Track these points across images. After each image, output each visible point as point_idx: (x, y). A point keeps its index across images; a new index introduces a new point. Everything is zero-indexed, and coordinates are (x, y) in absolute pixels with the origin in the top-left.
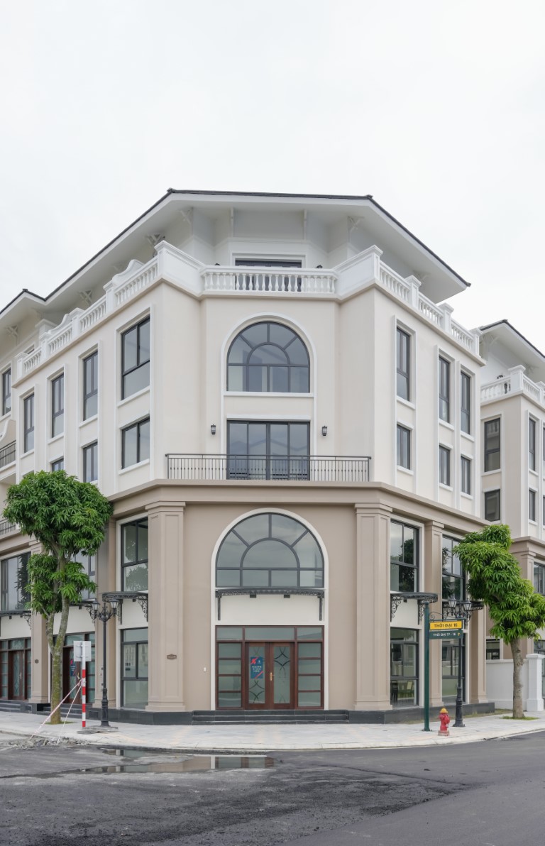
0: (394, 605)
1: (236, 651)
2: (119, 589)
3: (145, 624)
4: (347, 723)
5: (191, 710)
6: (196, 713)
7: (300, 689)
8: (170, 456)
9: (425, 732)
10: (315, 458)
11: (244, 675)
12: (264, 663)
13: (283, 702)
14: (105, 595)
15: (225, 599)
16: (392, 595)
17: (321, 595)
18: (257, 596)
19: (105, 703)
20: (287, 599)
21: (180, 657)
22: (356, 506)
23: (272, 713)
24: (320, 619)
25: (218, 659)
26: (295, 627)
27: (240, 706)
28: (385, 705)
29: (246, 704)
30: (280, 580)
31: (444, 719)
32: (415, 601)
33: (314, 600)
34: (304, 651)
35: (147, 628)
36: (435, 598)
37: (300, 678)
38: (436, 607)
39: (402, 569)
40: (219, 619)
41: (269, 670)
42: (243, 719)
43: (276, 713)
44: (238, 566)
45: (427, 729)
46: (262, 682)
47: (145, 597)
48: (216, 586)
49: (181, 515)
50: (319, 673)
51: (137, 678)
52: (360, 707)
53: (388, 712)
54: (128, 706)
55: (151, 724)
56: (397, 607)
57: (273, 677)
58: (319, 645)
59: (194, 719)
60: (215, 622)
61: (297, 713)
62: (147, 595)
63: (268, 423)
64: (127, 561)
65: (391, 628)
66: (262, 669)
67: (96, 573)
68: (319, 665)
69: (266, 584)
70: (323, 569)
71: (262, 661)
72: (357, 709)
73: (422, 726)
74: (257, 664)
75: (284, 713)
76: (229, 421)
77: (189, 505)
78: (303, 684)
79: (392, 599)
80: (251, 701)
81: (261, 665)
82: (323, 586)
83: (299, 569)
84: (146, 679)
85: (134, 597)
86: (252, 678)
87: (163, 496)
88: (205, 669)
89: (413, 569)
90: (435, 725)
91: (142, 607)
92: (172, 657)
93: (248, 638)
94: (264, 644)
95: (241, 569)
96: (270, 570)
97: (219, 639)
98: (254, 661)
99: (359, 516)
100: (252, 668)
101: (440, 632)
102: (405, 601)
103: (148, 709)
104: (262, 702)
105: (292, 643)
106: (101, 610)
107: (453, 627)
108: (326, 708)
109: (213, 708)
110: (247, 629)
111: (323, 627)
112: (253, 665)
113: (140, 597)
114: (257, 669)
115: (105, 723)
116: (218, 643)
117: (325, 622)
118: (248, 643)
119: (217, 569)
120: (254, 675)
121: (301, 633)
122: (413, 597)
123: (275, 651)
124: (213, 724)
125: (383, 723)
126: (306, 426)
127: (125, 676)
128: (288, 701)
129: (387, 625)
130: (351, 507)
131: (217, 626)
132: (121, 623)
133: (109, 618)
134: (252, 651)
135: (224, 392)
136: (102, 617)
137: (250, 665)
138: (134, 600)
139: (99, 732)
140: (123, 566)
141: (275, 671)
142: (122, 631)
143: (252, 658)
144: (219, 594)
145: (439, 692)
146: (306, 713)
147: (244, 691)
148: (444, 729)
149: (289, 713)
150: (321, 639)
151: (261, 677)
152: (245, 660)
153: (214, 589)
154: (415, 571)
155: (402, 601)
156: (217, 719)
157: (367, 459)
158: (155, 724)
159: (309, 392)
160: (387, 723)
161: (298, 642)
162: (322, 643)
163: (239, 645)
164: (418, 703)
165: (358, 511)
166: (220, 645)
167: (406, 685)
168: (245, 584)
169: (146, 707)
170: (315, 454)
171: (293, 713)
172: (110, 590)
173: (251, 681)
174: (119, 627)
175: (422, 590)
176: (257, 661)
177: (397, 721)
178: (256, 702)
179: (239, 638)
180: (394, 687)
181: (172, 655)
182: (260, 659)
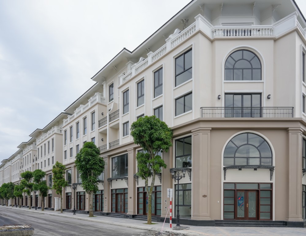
2: (174, 167)
4: (286, 227)
6: (216, 221)
7: (260, 211)
8: (203, 108)
10: (265, 108)
11: (235, 205)
12: (244, 199)
13: (252, 217)
15: (228, 171)
17: (271, 169)
18: (242, 169)
19: (178, 216)
20: (255, 171)
21: (209, 196)
22: (289, 129)
23: (249, 222)
24: (271, 180)
25: (224, 197)
26: (259, 183)
27: (234, 218)
29: (236, 217)
33: (268, 171)
35: (191, 183)
37: (261, 206)
40: (225, 180)
41: (246, 203)
43: (250, 222)
44: (233, 156)
46: (243, 208)
47: (189, 170)
49: (209, 133)
50: (270, 204)
51: (184, 205)
52: (291, 220)
57: (248, 206)
59: (216, 224)
60: (223, 181)
61: (260, 222)
63: (242, 94)
66: (243, 202)
68: (270, 201)
70: (272, 158)
71: (243, 199)
74: (241, 200)
76: (226, 94)
77: (213, 129)
78: (262, 209)
80: (238, 216)
81: (243, 200)
83: (261, 158)
86: (238, 206)
87: (202, 125)
88: (218, 202)
91: (189, 174)
93: (238, 188)
94: (244, 191)
95: (234, 158)
96: (247, 158)
98: (239, 198)
99: (290, 134)
100: (239, 203)
104: (243, 217)
105: (257, 191)
108: (274, 220)
109: (222, 219)
110: (237, 184)
111: (272, 184)
112: (239, 200)
114: (241, 202)
115: (178, 225)
116: (224, 190)
117: (273, 181)
118: (237, 190)
119: (224, 158)
120: (240, 205)
121: (262, 186)
123: (249, 194)
125: (303, 227)
126: (259, 95)
127: (176, 204)
128: (255, 217)
130: (286, 130)
131: (224, 183)
133: (181, 178)
134: (239, 194)
135: (224, 81)
137: (238, 200)
140: (176, 158)
141: (249, 202)
142: (175, 185)
143: (238, 197)
144: (225, 169)
147: (236, 211)
149: (257, 222)
151: (243, 205)
152: (235, 198)
153: (223, 166)
157: (292, 108)
159: (261, 80)
161: (260, 190)
162: (271, 191)
163: (234, 191)
165: (290, 131)
168: (237, 164)
170: (265, 106)
171: (258, 222)
176: (241, 198)
178: (241, 217)
179: (233, 188)
181: (205, 195)
182: (242, 197)
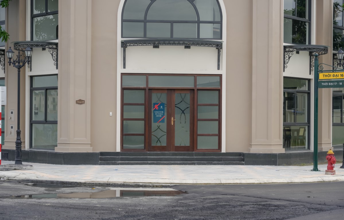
0: (287, 56)
1: (140, 97)
2: (28, 39)
3: (56, 72)
4: (243, 164)
5: (98, 151)
6: (102, 154)
7: (198, 133)
9: (314, 172)
11: (147, 120)
12: (166, 108)
13: (183, 145)
14: (16, 44)
15: (130, 50)
16: (285, 47)
17: (219, 46)
18: (160, 46)
19: (19, 144)
20: (187, 50)
21: (88, 102)
24: (219, 69)
25: (123, 104)
26: (195, 76)
27: (144, 148)
28: (279, 149)
29: (148, 146)
30: (180, 32)
31: (330, 159)
32: (307, 53)
33: (213, 51)
34: (203, 98)
35: (57, 75)
36: (325, 50)
37: (199, 123)
38: (326, 59)
39: (295, 22)
40: (124, 67)
41: (170, 115)
42: (147, 159)
43: (176, 155)
44: (142, 18)
45: (316, 169)
46: (164, 126)
47: (54, 46)
48: (122, 37)
50: (217, 118)
51: (46, 122)
52: (254, 150)
53: (281, 156)
54: (36, 147)
55: (62, 164)
56: (289, 58)
57: (174, 121)
58: (217, 92)
59: (101, 159)
60: (120, 70)
61: (197, 155)
62: (56, 44)
64: (36, 12)
65: (284, 77)
66: (164, 114)
67: (6, 23)
68: (217, 113)
69: (168, 35)
70: (221, 23)
71: (163, 107)
72: (251, 152)
73: (312, 167)
74: (159, 110)
75: (184, 155)
78: (202, 128)
79: (285, 51)
80: (153, 144)
81: (163, 110)
82: (221, 38)
83: (199, 22)
84: (55, 123)
85: (44, 46)
86: (154, 122)
88: (111, 113)
89: (305, 22)
90: (323, 167)
91: (52, 55)
92: (80, 102)
93: (151, 85)
94: (166, 91)
95: (145, 21)
96: (172, 23)
97: (125, 86)
98: (156, 106)
100: (154, 115)
101: (328, 82)
102: (298, 53)
103: (57, 150)
104: (164, 144)
105: (192, 90)
106: (15, 58)
107: (340, 77)
108: (224, 150)
109: (118, 150)
110: (150, 77)
111: (220, 76)
112: (155, 110)
113: (51, 46)
114: (159, 114)
115: (19, 162)
116: (123, 89)
117: (223, 71)
118: (151, 89)
119: (123, 21)
121: (200, 81)
122: (305, 49)
123: (177, 97)
124: (118, 164)
125: (276, 165)
127: (33, 119)
128: (188, 144)
129: (280, 74)
131: (122, 74)
132: (31, 70)
133: (22, 66)
134: (155, 98)
136: (17, 64)
137: (152, 111)
138: (44, 49)
139: (15, 169)
140: (33, 17)
141: (176, 116)
142: (31, 77)
143: (154, 104)
144: (124, 45)
145: (329, 137)
146: (204, 155)
147: (147, 134)
148: (330, 169)
149: (189, 155)
150: (218, 87)
151: (163, 121)
152: (148, 106)
153: (119, 39)
154: (307, 24)
155: (295, 52)
156: (122, 159)
158: (65, 164)
160: (279, 165)
161: (198, 90)
162: (220, 91)
163: (143, 91)
164: (309, 148)
166: (125, 91)
167: (298, 131)
169: (56, 148)
171: (192, 155)
172: (20, 39)
173: (154, 125)
174: (28, 73)
175: (314, 42)
176: (159, 107)
177: (289, 164)
178: (159, 144)
179: (143, 85)
180: (287, 133)
181: (80, 100)
182: (162, 104)
